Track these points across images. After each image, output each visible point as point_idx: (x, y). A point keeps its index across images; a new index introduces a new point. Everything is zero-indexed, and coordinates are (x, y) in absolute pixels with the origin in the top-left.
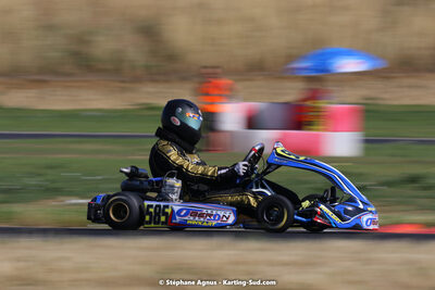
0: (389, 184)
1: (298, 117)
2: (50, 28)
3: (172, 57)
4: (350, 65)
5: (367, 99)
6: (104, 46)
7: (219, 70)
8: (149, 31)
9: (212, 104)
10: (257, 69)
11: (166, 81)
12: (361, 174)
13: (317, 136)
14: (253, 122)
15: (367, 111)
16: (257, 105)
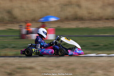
5: (58, 27)
11: (14, 23)
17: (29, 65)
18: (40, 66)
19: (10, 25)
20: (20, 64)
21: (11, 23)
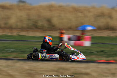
0: (97, 52)
1: (79, 38)
2: (29, 20)
3: (53, 26)
4: (89, 28)
6: (40, 24)
7: (63, 29)
8: (49, 21)
9: (62, 35)
10: (70, 29)
11: (52, 31)
12: (92, 50)
13: (83, 42)
14: (70, 39)
15: (92, 37)
16: (71, 36)
17: (84, 71)
18: (96, 72)
19: (49, 32)
20: (75, 70)
21: (50, 30)
